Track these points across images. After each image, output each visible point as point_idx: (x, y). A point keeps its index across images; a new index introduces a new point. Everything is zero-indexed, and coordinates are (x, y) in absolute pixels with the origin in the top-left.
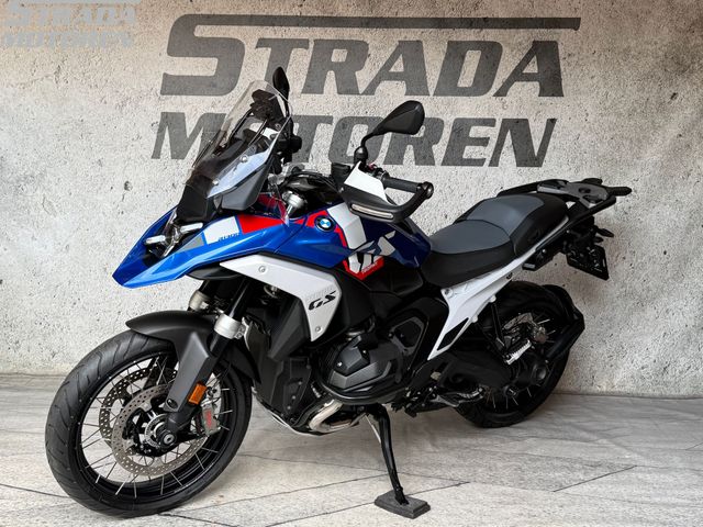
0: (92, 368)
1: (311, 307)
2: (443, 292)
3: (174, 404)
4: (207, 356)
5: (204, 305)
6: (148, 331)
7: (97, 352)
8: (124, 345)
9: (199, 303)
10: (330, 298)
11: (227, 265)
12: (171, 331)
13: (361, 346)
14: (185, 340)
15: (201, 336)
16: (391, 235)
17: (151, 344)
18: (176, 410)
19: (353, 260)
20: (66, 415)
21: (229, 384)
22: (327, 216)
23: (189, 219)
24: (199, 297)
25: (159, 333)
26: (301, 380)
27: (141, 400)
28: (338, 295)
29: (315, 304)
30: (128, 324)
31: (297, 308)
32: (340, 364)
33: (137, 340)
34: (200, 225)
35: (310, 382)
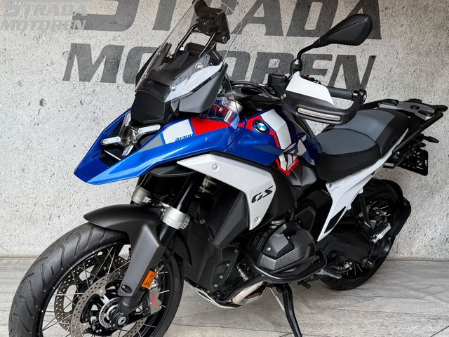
0: (55, 259)
1: (254, 200)
2: (328, 186)
3: (128, 289)
4: (158, 245)
5: (147, 200)
6: (106, 224)
7: (59, 244)
8: (84, 237)
9: (141, 197)
10: (268, 192)
11: (184, 163)
12: (126, 223)
13: (286, 233)
14: (138, 231)
15: (151, 227)
16: (304, 138)
17: (108, 236)
18: (131, 295)
19: (282, 158)
20: (31, 305)
21: (169, 268)
22: (261, 120)
23: (145, 122)
24: (141, 192)
25: (116, 225)
26: (228, 262)
27: (97, 286)
28: (274, 189)
29: (257, 198)
30: (86, 217)
31: (241, 201)
32: (269, 249)
33: (96, 233)
34: (157, 127)
35: (236, 264)
